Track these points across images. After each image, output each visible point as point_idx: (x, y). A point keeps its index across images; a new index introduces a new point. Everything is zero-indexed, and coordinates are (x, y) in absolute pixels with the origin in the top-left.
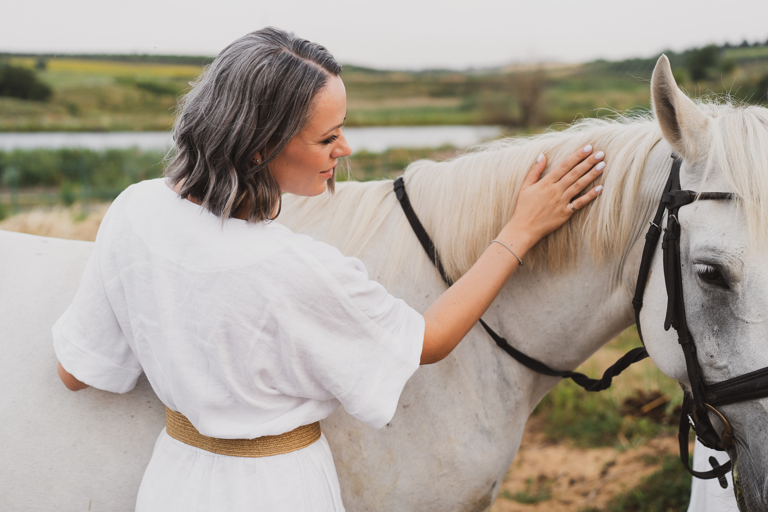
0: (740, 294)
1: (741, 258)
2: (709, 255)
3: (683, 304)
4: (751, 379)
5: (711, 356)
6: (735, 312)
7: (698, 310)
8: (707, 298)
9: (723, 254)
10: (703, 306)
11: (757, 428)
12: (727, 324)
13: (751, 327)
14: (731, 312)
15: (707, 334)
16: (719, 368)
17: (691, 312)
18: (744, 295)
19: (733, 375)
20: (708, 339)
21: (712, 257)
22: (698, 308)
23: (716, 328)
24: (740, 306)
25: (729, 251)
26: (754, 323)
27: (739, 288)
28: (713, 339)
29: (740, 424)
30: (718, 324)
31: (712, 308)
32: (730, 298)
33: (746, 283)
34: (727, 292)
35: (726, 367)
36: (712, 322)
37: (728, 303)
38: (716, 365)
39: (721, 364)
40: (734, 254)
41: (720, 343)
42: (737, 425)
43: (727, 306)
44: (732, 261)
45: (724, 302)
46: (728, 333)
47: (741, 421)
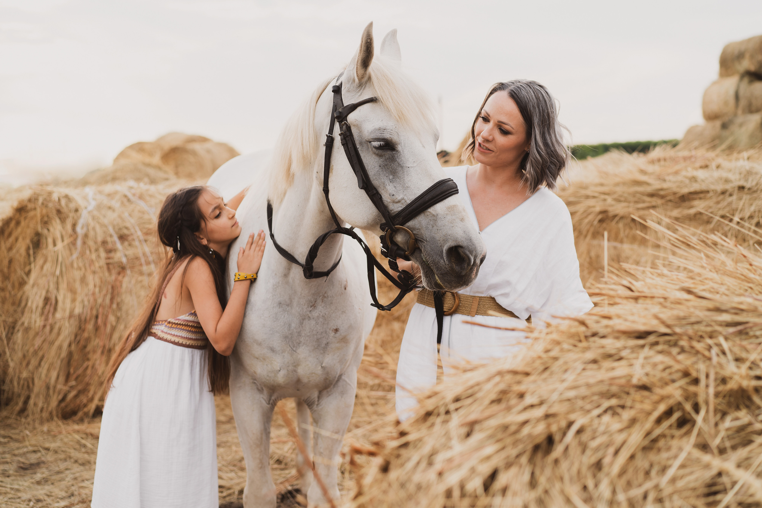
0: (401, 151)
1: (396, 130)
2: (378, 135)
3: (366, 170)
4: (421, 198)
5: (393, 195)
6: (401, 163)
7: (378, 169)
8: (382, 160)
9: (385, 130)
10: (380, 166)
11: (430, 227)
12: (397, 173)
13: (411, 169)
14: (399, 164)
15: (387, 182)
16: (399, 202)
17: (373, 173)
18: (403, 151)
19: (409, 202)
20: (388, 185)
21: (380, 135)
22: (377, 168)
23: (391, 177)
24: (403, 158)
25: (388, 128)
26: (412, 167)
27: (399, 148)
28: (391, 184)
29: (419, 229)
30: (392, 174)
31: (386, 165)
32: (396, 156)
33: (403, 145)
34: (394, 152)
35: (403, 199)
36: (388, 174)
37: (396, 159)
38: (397, 200)
39: (399, 198)
40: (391, 129)
41: (395, 185)
42: (417, 231)
43: (395, 161)
44: (391, 133)
45: (393, 159)
46: (398, 177)
47: (420, 227)
